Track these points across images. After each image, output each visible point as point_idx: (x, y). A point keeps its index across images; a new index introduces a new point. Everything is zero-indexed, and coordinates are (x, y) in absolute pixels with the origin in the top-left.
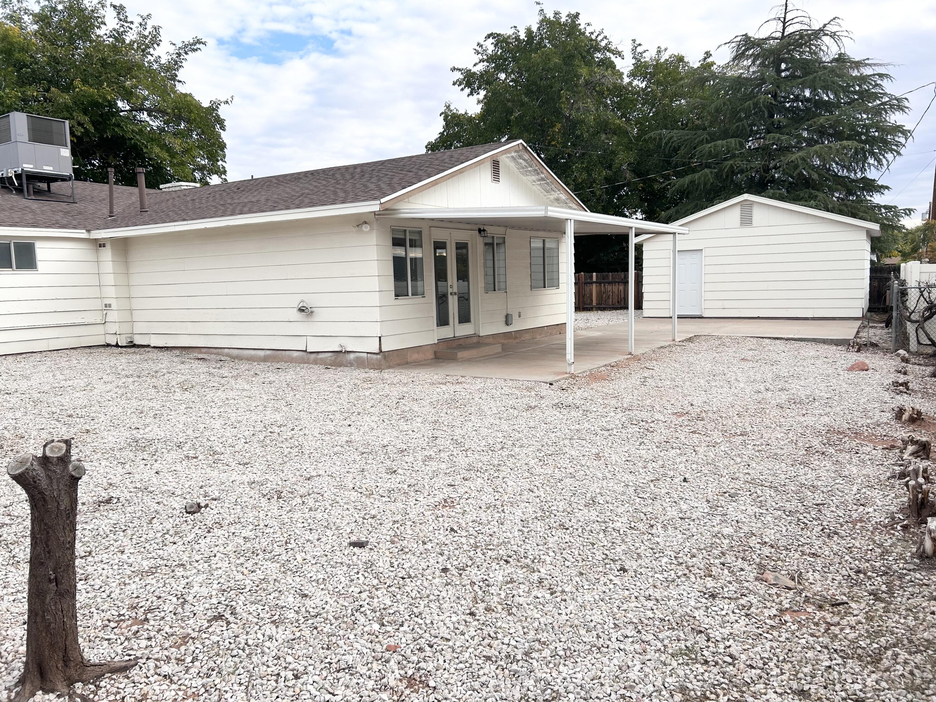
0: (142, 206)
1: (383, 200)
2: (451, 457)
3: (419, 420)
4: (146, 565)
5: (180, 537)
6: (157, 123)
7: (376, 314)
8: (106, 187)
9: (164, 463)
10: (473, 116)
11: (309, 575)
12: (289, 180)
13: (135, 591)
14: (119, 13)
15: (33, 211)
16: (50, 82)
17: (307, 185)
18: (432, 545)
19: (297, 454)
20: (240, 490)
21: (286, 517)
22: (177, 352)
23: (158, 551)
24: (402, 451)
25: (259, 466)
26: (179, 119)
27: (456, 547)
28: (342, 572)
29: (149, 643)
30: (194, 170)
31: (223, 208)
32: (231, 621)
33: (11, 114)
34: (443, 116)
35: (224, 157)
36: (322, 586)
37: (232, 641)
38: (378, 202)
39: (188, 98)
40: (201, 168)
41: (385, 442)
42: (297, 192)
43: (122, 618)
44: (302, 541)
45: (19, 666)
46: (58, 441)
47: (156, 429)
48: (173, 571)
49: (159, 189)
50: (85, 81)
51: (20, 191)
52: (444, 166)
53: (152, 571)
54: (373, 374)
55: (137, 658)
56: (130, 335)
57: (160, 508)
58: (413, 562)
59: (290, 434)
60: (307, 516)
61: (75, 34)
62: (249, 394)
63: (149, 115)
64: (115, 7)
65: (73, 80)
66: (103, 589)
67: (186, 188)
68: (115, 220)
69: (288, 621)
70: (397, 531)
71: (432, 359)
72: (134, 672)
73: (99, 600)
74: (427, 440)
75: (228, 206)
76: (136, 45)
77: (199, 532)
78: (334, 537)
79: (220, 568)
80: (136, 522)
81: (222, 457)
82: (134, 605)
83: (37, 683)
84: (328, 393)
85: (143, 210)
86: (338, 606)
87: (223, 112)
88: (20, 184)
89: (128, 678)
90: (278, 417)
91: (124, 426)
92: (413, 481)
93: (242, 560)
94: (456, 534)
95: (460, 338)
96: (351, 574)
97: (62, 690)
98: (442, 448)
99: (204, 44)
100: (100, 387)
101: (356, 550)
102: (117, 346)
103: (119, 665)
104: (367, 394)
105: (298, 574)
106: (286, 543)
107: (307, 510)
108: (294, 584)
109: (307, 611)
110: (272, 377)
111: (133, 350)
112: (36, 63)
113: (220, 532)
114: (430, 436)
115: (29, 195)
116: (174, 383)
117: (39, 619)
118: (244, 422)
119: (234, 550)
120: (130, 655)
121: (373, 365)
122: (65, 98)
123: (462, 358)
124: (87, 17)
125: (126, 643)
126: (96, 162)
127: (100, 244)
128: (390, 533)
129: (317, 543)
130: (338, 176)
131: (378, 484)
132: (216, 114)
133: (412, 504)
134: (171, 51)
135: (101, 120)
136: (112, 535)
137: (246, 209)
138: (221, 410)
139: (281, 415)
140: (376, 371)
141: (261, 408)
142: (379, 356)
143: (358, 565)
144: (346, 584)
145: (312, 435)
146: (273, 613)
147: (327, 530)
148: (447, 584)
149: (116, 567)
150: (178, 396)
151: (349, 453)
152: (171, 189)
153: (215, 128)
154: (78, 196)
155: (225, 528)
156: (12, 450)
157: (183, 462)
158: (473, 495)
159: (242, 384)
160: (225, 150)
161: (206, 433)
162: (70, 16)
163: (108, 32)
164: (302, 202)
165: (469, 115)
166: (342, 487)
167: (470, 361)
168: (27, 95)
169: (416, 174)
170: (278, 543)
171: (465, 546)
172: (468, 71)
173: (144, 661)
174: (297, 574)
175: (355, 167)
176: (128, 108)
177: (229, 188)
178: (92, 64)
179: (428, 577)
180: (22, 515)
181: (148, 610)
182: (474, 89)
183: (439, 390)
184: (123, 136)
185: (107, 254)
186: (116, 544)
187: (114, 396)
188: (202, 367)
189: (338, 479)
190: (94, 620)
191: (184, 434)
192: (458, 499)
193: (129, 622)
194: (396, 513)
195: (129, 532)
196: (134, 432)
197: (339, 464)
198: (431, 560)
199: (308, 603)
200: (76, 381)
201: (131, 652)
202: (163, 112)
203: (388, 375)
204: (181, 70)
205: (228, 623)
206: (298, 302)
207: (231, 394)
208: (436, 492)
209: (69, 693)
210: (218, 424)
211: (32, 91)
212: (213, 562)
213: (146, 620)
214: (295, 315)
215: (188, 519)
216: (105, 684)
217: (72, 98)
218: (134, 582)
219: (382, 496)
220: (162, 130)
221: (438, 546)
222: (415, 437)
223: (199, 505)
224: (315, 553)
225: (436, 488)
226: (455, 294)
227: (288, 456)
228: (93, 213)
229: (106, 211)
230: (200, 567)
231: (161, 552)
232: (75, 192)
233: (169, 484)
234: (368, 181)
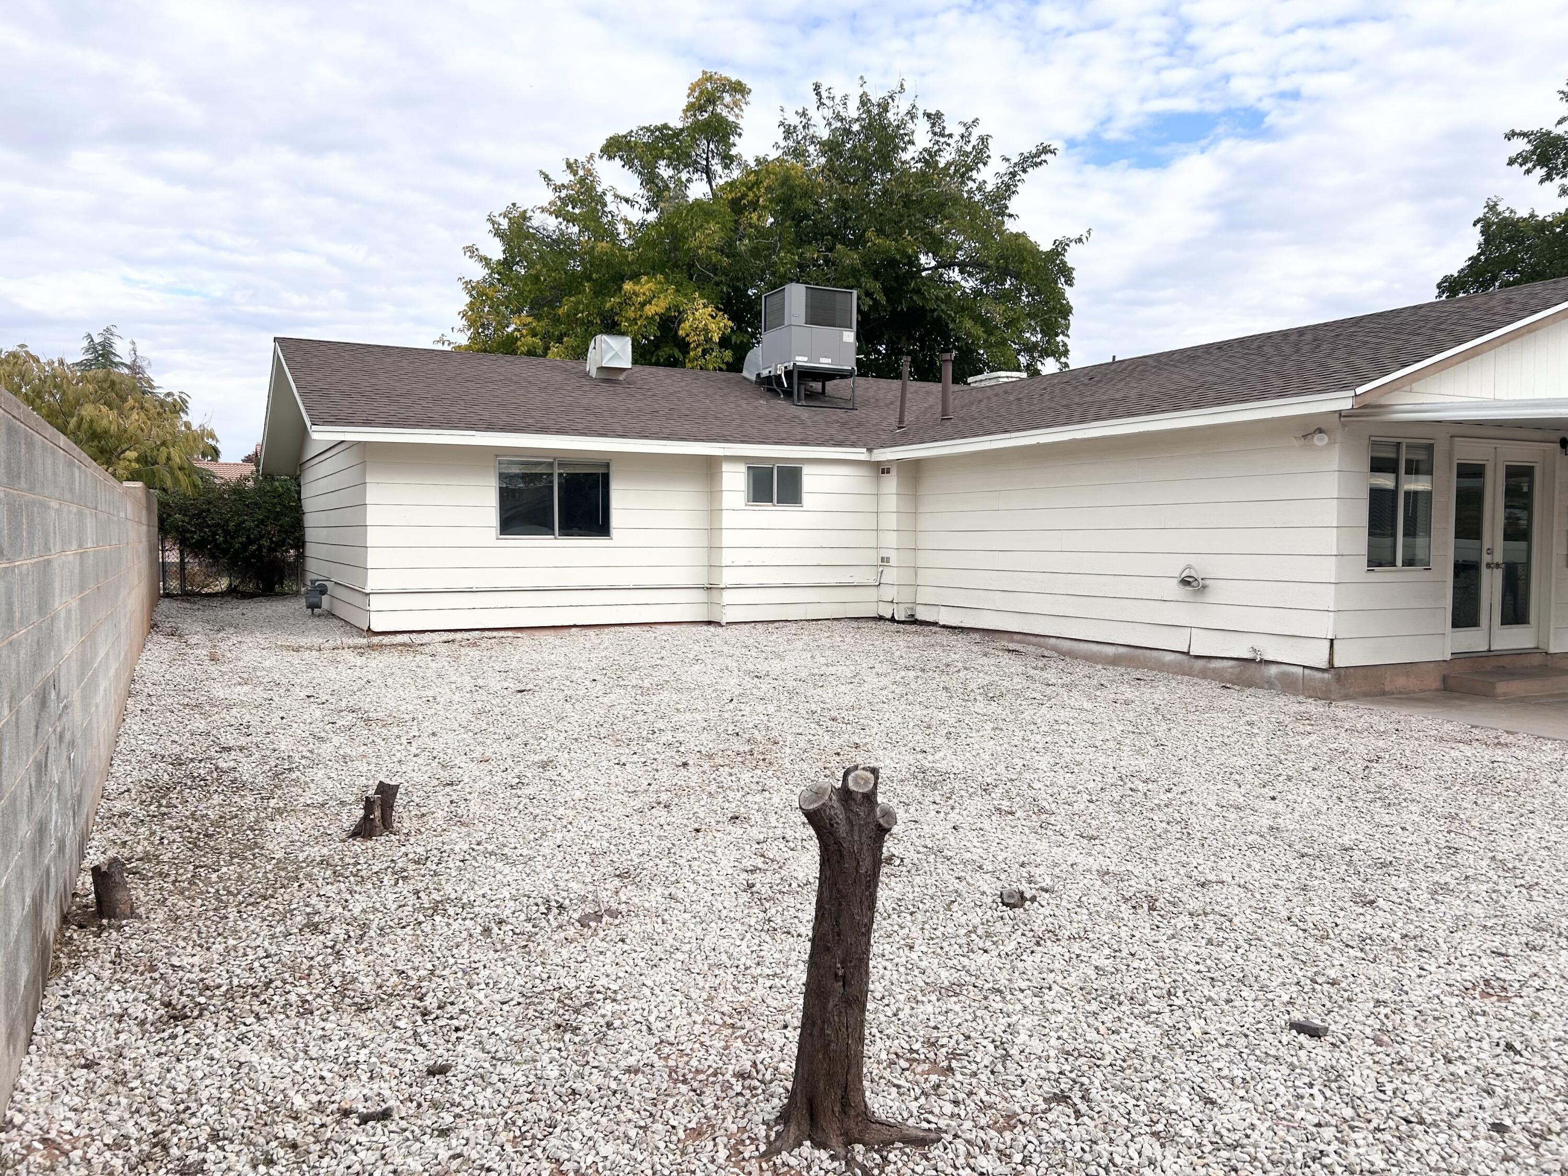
0: (944, 412)
1: (1360, 390)
2: (1494, 896)
3: (1413, 808)
4: (946, 977)
5: (994, 943)
6: (971, 283)
7: (1328, 597)
8: (896, 384)
9: (965, 813)
10: (1549, 219)
11: (1216, 1065)
12: (1179, 361)
13: (932, 1016)
14: (933, 125)
15: (802, 423)
16: (835, 237)
17: (1210, 368)
18: (1465, 1068)
19: (1179, 835)
20: (1086, 881)
21: (1167, 946)
22: (977, 637)
23: (962, 959)
24: (1384, 865)
25: (1114, 844)
26: (1004, 273)
27: (1521, 1084)
28: (1279, 1075)
29: (956, 1110)
30: (1019, 353)
31: (1066, 411)
32: (1083, 1111)
33: (787, 287)
34: (1479, 225)
35: (1067, 328)
36: (1242, 1092)
37: (1087, 1148)
38: (1352, 393)
39: (1021, 240)
40: (1030, 348)
41: (1346, 841)
42: (1193, 381)
43: (915, 1055)
44: (1198, 998)
45: (781, 1089)
46: (864, 769)
47: (950, 757)
48: (986, 998)
49: (966, 383)
50: (880, 232)
51: (788, 394)
52: (1493, 321)
53: (954, 990)
54: (1314, 707)
55: (939, 1130)
56: (910, 606)
57: (961, 887)
58: (1428, 1092)
59: (1164, 797)
60: (1204, 952)
61: (872, 164)
62: (1090, 717)
63: (961, 272)
64: (929, 116)
65: (864, 231)
66: (886, 1001)
67: (1006, 380)
68: (904, 433)
69: (1182, 1140)
70: (1385, 1021)
71: (1437, 690)
72: (936, 1152)
73: (882, 1018)
74: (1435, 851)
75: (1075, 407)
76: (953, 168)
77: (1023, 940)
78: (1259, 1005)
79: (1059, 1012)
80: (929, 903)
81: (1052, 819)
82: (932, 1040)
83: (806, 1127)
84: (1229, 733)
85: (945, 417)
86: (1276, 1139)
87: (1071, 257)
88: (790, 384)
89: (927, 1159)
90: (1142, 763)
91: (905, 745)
92: (1411, 929)
93: (1094, 1006)
94: (1518, 1058)
95: (1501, 654)
96: (1297, 1083)
97: (838, 1150)
98: (1470, 872)
99: (1053, 152)
100: (872, 681)
101: (1302, 1038)
102: (892, 620)
103: (914, 1133)
104: (1305, 742)
105: (1195, 1057)
106: (1169, 993)
107: (1204, 942)
108: (1188, 1074)
109: (1217, 1133)
110: (1129, 693)
111: (913, 628)
112: (820, 212)
113: (1056, 949)
114: (1443, 844)
115: (799, 400)
116: (973, 686)
117: (816, 1032)
118: (1086, 764)
119: (1080, 984)
120: (929, 1122)
121: (1314, 689)
122: (852, 258)
123: (1505, 694)
124: (891, 136)
125: (922, 1100)
126: (882, 348)
127: (882, 469)
128: (1370, 1021)
129: (1226, 1008)
130: (1269, 350)
131: (1337, 920)
132: (1062, 260)
133: (1414, 975)
134: (1003, 171)
135: (895, 285)
136: (895, 916)
137: (1104, 412)
138: (1048, 739)
139: (1146, 761)
140: (1319, 702)
141: (1112, 744)
142: (1326, 675)
143: (1310, 1070)
144: (1289, 1102)
145: (1204, 805)
146: (1155, 1117)
147: (1243, 988)
148: (1506, 1158)
149: (902, 969)
150: (980, 707)
151: (1276, 851)
152: (983, 384)
153: (1056, 283)
154: (859, 400)
155: (1064, 943)
156: (764, 760)
157: (993, 818)
158: (1552, 983)
159: (1078, 699)
160: (1071, 317)
161: (1026, 775)
162: (868, 138)
163: (916, 155)
164: (1202, 397)
165: (1540, 219)
166: (1266, 912)
167: (1524, 702)
168: (805, 259)
169: (1431, 338)
170: (1155, 992)
171: (1542, 1088)
172: (1544, 134)
173: (949, 1137)
174: (1192, 1057)
175: (1301, 331)
176: (933, 263)
177: (1075, 379)
178: (891, 204)
179: (1463, 1133)
180: (778, 859)
181: (952, 1053)
182: (1556, 168)
183: (1457, 753)
184: (923, 306)
185: (891, 484)
186: (901, 932)
187: (891, 696)
188: (1013, 665)
189: (1258, 896)
190: (877, 1048)
191: (993, 772)
192: (1517, 985)
193: (926, 1067)
194: (1382, 985)
195: (919, 916)
196: (920, 756)
197: (1258, 867)
198: (1465, 1098)
199: (1221, 1119)
200: (840, 668)
201: (930, 1117)
202: (980, 265)
203: (1343, 711)
204: (1014, 198)
205: (1078, 1114)
206: (1180, 570)
207: (1064, 715)
208: (1466, 961)
209: (846, 1157)
210: (1044, 762)
211: (811, 253)
212: (1046, 997)
213: (950, 1069)
214: (1173, 589)
215: (1005, 914)
216: (895, 1159)
217: (862, 257)
218: (930, 1001)
219: (1347, 946)
220: (977, 292)
221: (1479, 1075)
222: (1409, 840)
223: (1022, 894)
224: (1224, 1026)
225: (1465, 953)
226: (1498, 566)
227: (1164, 836)
228: (878, 424)
229: (893, 420)
230: (1027, 1002)
231: (965, 961)
232: (857, 393)
233: (973, 850)
234: (1329, 356)
